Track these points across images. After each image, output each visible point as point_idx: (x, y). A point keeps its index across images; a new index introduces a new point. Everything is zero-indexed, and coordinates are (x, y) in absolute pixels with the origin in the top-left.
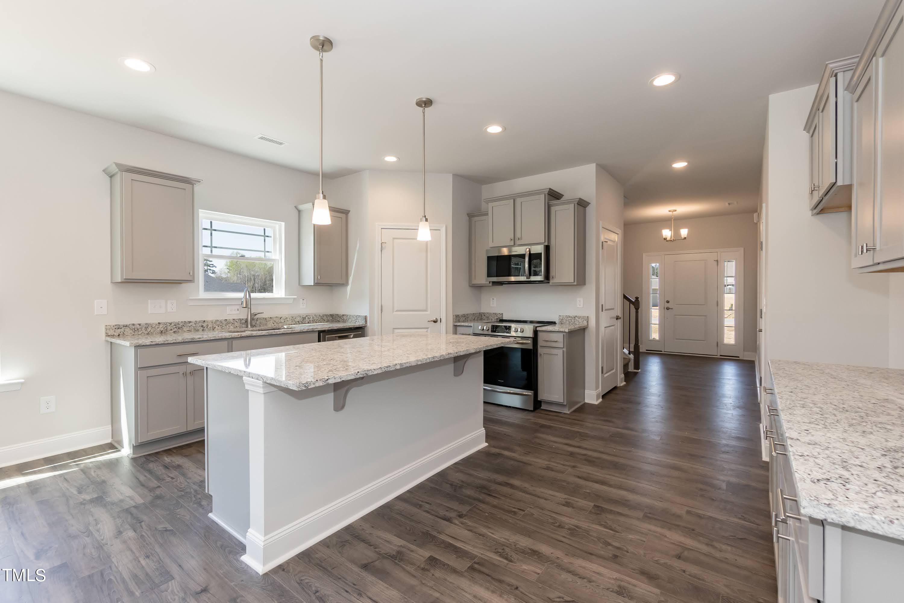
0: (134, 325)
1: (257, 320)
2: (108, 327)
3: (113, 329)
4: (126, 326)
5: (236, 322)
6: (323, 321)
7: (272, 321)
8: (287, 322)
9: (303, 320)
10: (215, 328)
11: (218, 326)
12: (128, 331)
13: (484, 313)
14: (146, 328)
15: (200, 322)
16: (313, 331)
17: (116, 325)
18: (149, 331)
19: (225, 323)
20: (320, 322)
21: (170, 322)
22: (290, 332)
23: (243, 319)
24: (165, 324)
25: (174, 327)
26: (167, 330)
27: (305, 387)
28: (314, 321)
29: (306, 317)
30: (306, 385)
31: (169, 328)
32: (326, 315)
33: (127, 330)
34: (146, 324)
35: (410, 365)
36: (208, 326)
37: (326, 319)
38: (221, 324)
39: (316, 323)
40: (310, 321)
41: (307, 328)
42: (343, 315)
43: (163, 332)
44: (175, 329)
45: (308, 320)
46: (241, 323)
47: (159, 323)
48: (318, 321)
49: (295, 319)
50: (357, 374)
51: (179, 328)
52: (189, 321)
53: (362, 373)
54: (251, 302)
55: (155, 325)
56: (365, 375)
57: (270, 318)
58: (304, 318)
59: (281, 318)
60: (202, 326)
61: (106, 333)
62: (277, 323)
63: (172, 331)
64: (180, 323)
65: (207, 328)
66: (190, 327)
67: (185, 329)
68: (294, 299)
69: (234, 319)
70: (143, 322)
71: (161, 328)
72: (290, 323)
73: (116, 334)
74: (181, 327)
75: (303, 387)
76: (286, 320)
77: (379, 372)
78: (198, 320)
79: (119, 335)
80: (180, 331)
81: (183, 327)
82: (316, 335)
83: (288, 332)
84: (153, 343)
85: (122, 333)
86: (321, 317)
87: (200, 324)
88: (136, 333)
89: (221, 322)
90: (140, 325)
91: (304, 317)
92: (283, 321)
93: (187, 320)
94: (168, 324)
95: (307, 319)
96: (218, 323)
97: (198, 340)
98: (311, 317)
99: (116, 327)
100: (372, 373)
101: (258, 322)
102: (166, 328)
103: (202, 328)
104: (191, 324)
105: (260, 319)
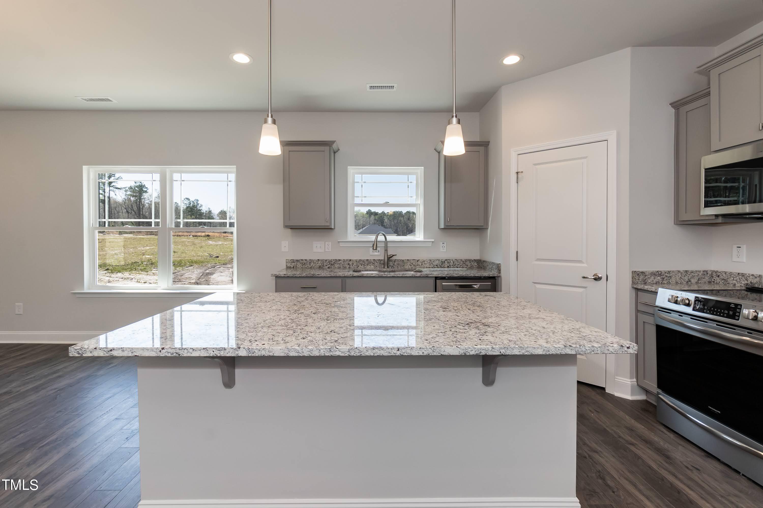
0: (302, 260)
1: (395, 262)
2: (288, 261)
3: (290, 263)
4: (298, 261)
5: (376, 262)
6: (466, 266)
7: (409, 263)
8: (424, 265)
9: (442, 264)
10: (359, 266)
11: (361, 265)
12: (299, 265)
13: (716, 272)
14: (310, 263)
15: (347, 260)
16: (427, 277)
17: (292, 260)
18: (311, 265)
19: (367, 262)
20: (462, 267)
21: (325, 259)
22: (401, 275)
23: (382, 260)
24: (322, 260)
25: (328, 263)
26: (323, 265)
27: (79, 354)
28: (454, 266)
29: (446, 261)
30: (80, 352)
31: (325, 264)
32: (470, 261)
33: (299, 263)
34: (310, 260)
35: (271, 354)
36: (353, 264)
37: (469, 264)
38: (364, 263)
39: (457, 268)
40: (450, 265)
41: (446, 273)
42: (484, 261)
43: (321, 267)
44: (329, 266)
45: (448, 265)
46: (380, 264)
47: (318, 260)
48: (459, 266)
49: (433, 263)
50: (160, 351)
51: (332, 265)
52: (339, 259)
53: (170, 350)
54: (388, 245)
55: (315, 261)
56: (175, 354)
57: (408, 260)
58: (443, 262)
59: (418, 261)
60: (349, 264)
61: (286, 265)
62: (414, 266)
63: (327, 267)
64: (332, 261)
65: (352, 266)
66: (339, 264)
67: (337, 266)
68: (433, 242)
69: (374, 260)
70: (308, 258)
71: (320, 264)
72: (428, 267)
73: (292, 266)
74: (333, 264)
75: (75, 354)
76: (423, 263)
77: (202, 355)
78: (345, 258)
79: (293, 267)
80: (332, 267)
81: (335, 264)
82: (432, 281)
83: (399, 276)
84: (286, 276)
85: (295, 266)
86: (463, 262)
87: (347, 262)
88: (303, 267)
89: (363, 261)
90: (306, 260)
91: (443, 260)
92: (420, 264)
93: (337, 258)
94: (324, 261)
95: (446, 263)
96: (361, 262)
97: (317, 276)
98: (452, 261)
99: (292, 261)
100: (189, 355)
101: (395, 264)
102: (323, 264)
103: (348, 266)
104: (340, 262)
105: (398, 260)
